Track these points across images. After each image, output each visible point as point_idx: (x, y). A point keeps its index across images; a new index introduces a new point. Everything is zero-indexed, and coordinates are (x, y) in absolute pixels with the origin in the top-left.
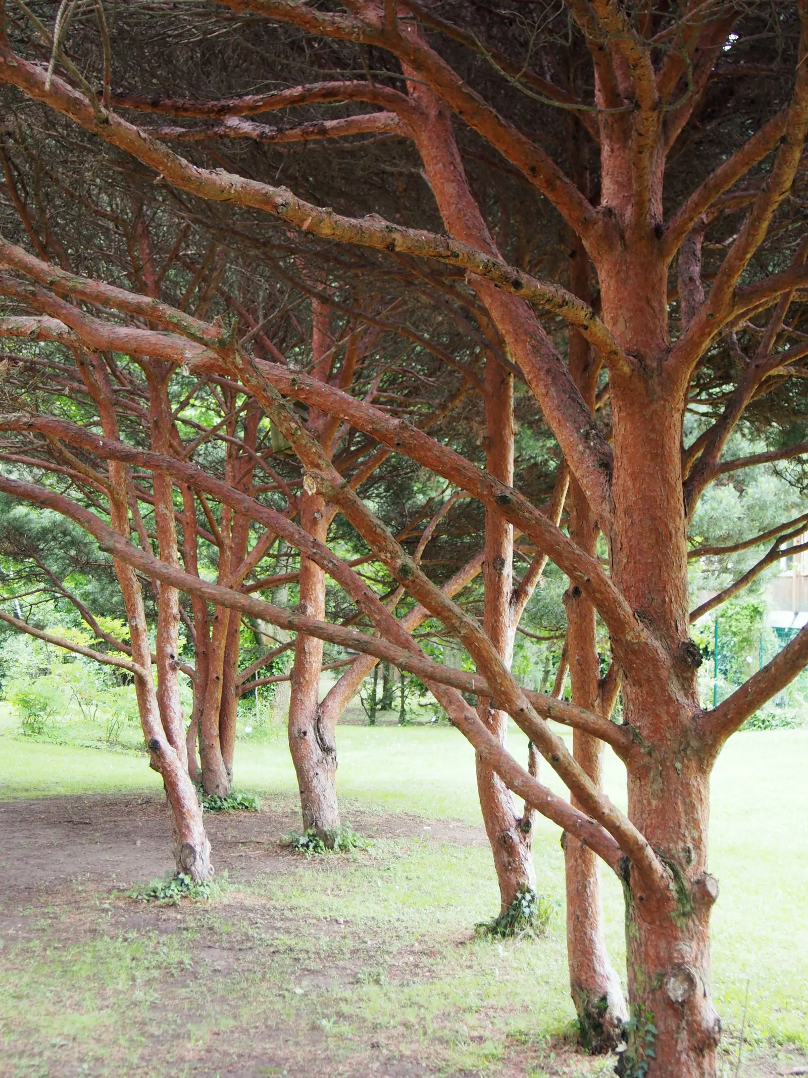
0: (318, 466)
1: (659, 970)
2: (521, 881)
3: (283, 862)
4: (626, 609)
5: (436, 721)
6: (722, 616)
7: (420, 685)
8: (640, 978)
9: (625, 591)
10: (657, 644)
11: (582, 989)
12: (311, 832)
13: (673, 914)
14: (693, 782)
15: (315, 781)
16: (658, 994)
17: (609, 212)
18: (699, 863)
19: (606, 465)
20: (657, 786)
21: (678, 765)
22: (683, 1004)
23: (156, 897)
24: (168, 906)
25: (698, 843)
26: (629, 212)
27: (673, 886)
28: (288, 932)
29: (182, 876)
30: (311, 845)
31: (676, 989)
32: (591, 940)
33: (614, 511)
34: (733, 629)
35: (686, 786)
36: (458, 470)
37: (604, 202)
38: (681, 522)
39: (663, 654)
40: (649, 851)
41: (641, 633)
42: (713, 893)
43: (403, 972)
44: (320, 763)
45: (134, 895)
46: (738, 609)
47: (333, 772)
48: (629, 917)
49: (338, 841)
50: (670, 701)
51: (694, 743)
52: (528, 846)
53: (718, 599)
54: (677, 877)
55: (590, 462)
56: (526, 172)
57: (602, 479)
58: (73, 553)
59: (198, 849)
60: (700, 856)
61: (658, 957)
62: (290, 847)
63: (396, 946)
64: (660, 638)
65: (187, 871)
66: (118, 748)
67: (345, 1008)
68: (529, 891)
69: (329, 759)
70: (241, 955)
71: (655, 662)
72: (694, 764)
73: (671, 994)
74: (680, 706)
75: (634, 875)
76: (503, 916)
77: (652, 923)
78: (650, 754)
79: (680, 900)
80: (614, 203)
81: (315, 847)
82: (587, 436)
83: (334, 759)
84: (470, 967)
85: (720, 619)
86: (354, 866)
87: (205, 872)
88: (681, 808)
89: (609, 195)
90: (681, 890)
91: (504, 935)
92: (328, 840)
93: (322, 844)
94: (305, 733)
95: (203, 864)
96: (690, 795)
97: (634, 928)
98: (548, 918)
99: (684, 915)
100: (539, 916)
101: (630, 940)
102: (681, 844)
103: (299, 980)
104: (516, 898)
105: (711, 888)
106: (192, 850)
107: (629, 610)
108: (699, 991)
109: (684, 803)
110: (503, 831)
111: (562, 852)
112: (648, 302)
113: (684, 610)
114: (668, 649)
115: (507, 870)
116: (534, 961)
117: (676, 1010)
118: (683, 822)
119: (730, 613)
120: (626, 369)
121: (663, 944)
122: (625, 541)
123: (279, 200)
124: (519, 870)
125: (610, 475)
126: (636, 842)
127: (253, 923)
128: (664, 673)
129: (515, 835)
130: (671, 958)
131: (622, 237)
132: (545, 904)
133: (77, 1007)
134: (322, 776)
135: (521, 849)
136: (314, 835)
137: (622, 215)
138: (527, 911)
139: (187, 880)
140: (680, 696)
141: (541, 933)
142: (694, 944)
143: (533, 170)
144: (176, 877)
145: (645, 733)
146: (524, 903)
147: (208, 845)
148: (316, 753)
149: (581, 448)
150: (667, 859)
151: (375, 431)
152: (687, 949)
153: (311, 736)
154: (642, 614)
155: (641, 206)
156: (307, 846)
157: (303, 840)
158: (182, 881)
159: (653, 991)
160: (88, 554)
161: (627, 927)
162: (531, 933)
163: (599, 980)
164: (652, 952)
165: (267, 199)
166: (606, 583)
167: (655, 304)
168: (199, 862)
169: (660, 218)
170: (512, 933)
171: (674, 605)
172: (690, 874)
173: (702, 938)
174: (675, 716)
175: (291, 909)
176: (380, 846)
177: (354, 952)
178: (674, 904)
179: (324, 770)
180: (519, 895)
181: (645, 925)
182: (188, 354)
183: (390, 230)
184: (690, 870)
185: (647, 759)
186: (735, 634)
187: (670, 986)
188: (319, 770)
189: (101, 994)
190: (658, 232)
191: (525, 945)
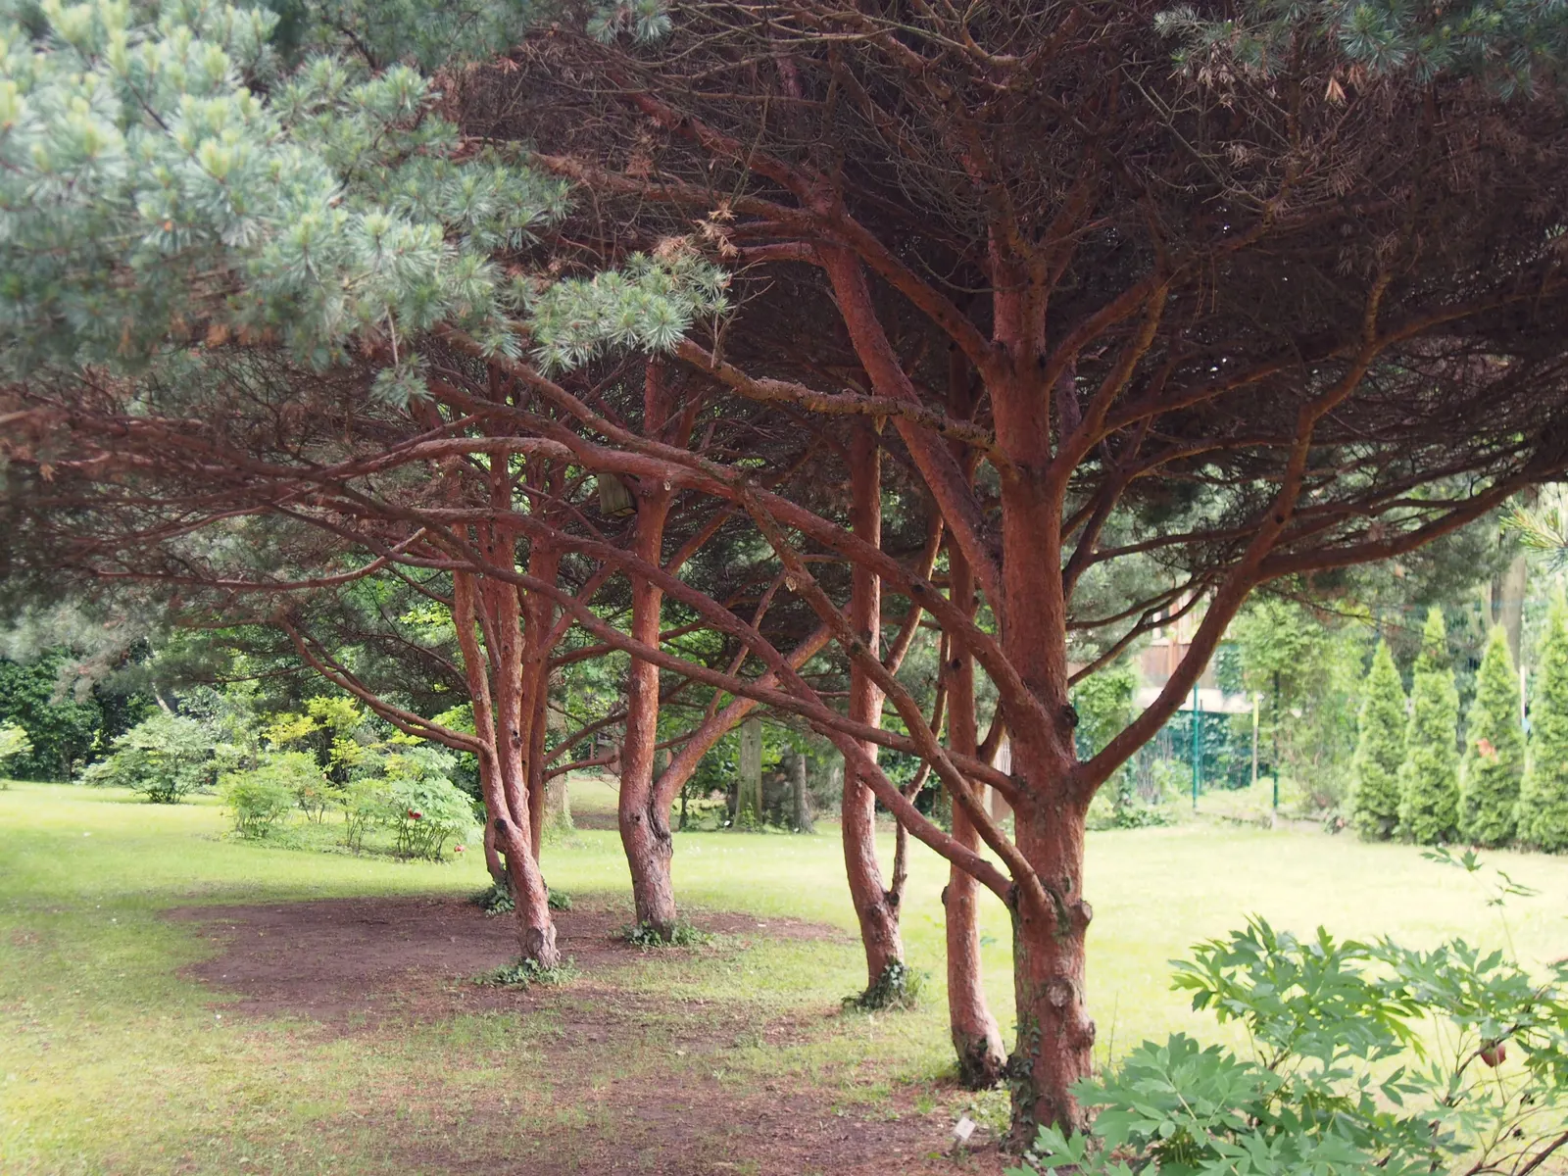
0: (797, 570)
1: (1043, 981)
2: (890, 953)
3: (618, 954)
4: (1016, 677)
5: (729, 826)
6: (1082, 694)
7: (706, 782)
8: (1026, 989)
9: (1014, 663)
10: (1041, 707)
11: (962, 1033)
12: (646, 924)
13: (1054, 934)
14: (1071, 823)
15: (650, 869)
16: (1042, 1001)
17: (1001, 345)
18: (1076, 891)
19: (996, 556)
20: (1041, 826)
21: (1059, 809)
22: (1062, 1008)
23: (503, 982)
24: (518, 990)
25: (1076, 875)
26: (1018, 346)
27: (1054, 910)
28: (647, 1010)
29: (528, 961)
30: (647, 938)
31: (1057, 997)
32: (971, 988)
33: (1004, 595)
34: (1096, 710)
35: (1066, 826)
36: (881, 564)
37: (996, 336)
38: (1061, 606)
39: (1046, 716)
40: (1035, 877)
41: (1028, 698)
42: (1088, 916)
43: (778, 1040)
44: (654, 850)
45: (479, 982)
46: (1101, 685)
47: (669, 860)
48: (1016, 939)
49: (675, 933)
50: (1052, 754)
51: (1072, 790)
52: (896, 920)
53: (1088, 671)
54: (1057, 903)
55: (983, 553)
56: (934, 317)
57: (993, 567)
58: (340, 621)
59: (545, 933)
60: (1076, 884)
61: (1042, 971)
62: (625, 941)
63: (764, 1019)
64: (1044, 701)
65: (534, 955)
66: (364, 853)
67: (731, 1064)
68: (898, 963)
69: (664, 846)
70: (612, 1028)
71: (1039, 722)
72: (1071, 808)
73: (1053, 1001)
74: (1059, 760)
75: (1022, 902)
76: (870, 989)
77: (1037, 941)
78: (1034, 799)
79: (1060, 922)
80: (1005, 338)
81: (651, 940)
82: (979, 530)
83: (669, 846)
84: (843, 1034)
85: (1080, 698)
86: (696, 959)
87: (552, 957)
88: (1061, 846)
89: (1000, 331)
90: (1061, 914)
91: (873, 1007)
92: (665, 932)
93: (658, 936)
94: (638, 818)
95: (549, 950)
96: (1068, 834)
97: (1020, 949)
98: (916, 992)
99: (1064, 934)
100: (907, 989)
101: (1017, 957)
102: (1061, 875)
103: (678, 1045)
104: (885, 971)
105: (1085, 911)
106: (538, 934)
107: (1019, 679)
108: (1076, 999)
109: (1063, 841)
110: (870, 904)
111: (943, 907)
112: (1034, 420)
113: (1063, 677)
114: (1051, 711)
115: (875, 943)
116: (906, 1029)
117: (1057, 1015)
118: (1063, 856)
119: (1092, 690)
120: (1016, 478)
121: (1045, 959)
122: (1014, 620)
123: (799, 394)
124: (888, 944)
125: (1000, 565)
126: (1025, 870)
127: (609, 1004)
128: (1047, 732)
129: (883, 909)
130: (1052, 971)
131: (1012, 367)
132: (912, 979)
133: (472, 1064)
134: (657, 864)
135: (890, 922)
136: (649, 928)
137: (1012, 348)
138: (896, 982)
139: (535, 965)
140: (1060, 751)
141: (910, 1005)
142: (1072, 959)
143: (940, 315)
144: (522, 963)
145: (1031, 782)
146: (893, 975)
147: (554, 930)
148: (651, 840)
149: (974, 540)
150: (1049, 887)
151: (816, 533)
152: (1067, 963)
153: (644, 821)
154: (1028, 682)
155: (1028, 343)
156: (642, 939)
157: (637, 933)
158: (530, 966)
159: (1037, 999)
160: (357, 623)
161: (1015, 947)
162: (900, 1004)
163: (980, 1024)
164: (1036, 967)
165: (791, 394)
166: (998, 655)
167: (1040, 423)
168: (546, 947)
169: (1043, 351)
170: (881, 1005)
171: (1055, 675)
172: (1069, 900)
173: (1079, 954)
174: (1056, 768)
175: (646, 992)
176: (718, 941)
177: (724, 1024)
178: (1054, 926)
179: (659, 858)
180: (888, 968)
181: (1031, 944)
182: (670, 473)
183: (860, 400)
184: (1069, 897)
185: (1032, 804)
186: (1097, 715)
187: (1052, 994)
188: (654, 858)
189: (487, 1054)
190: (1042, 362)
191: (895, 1015)
